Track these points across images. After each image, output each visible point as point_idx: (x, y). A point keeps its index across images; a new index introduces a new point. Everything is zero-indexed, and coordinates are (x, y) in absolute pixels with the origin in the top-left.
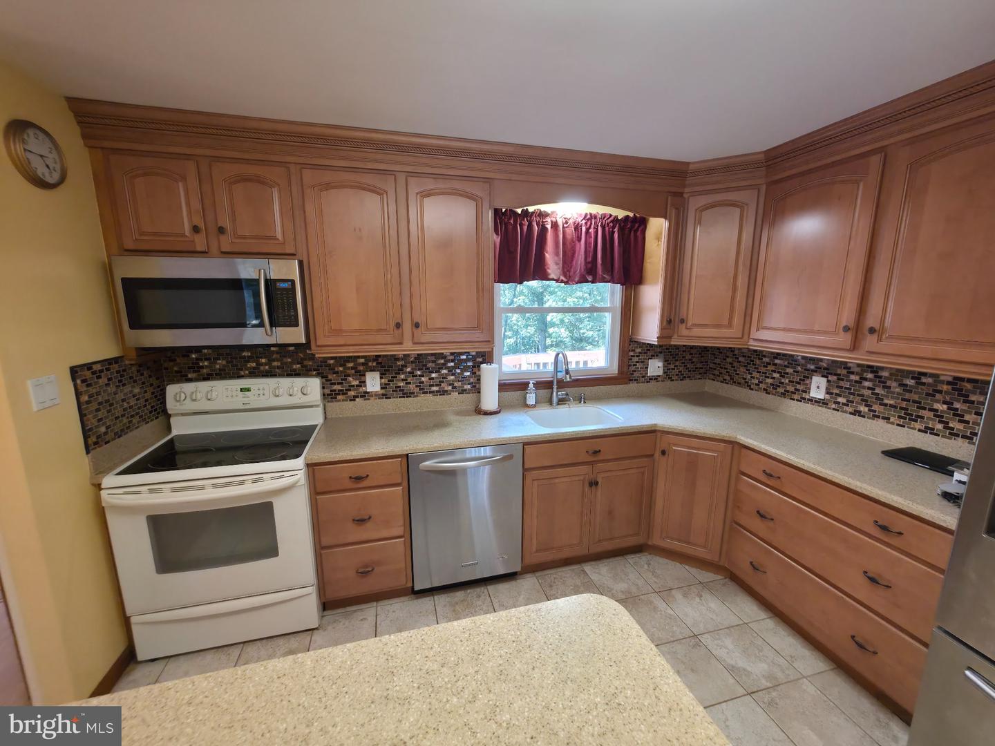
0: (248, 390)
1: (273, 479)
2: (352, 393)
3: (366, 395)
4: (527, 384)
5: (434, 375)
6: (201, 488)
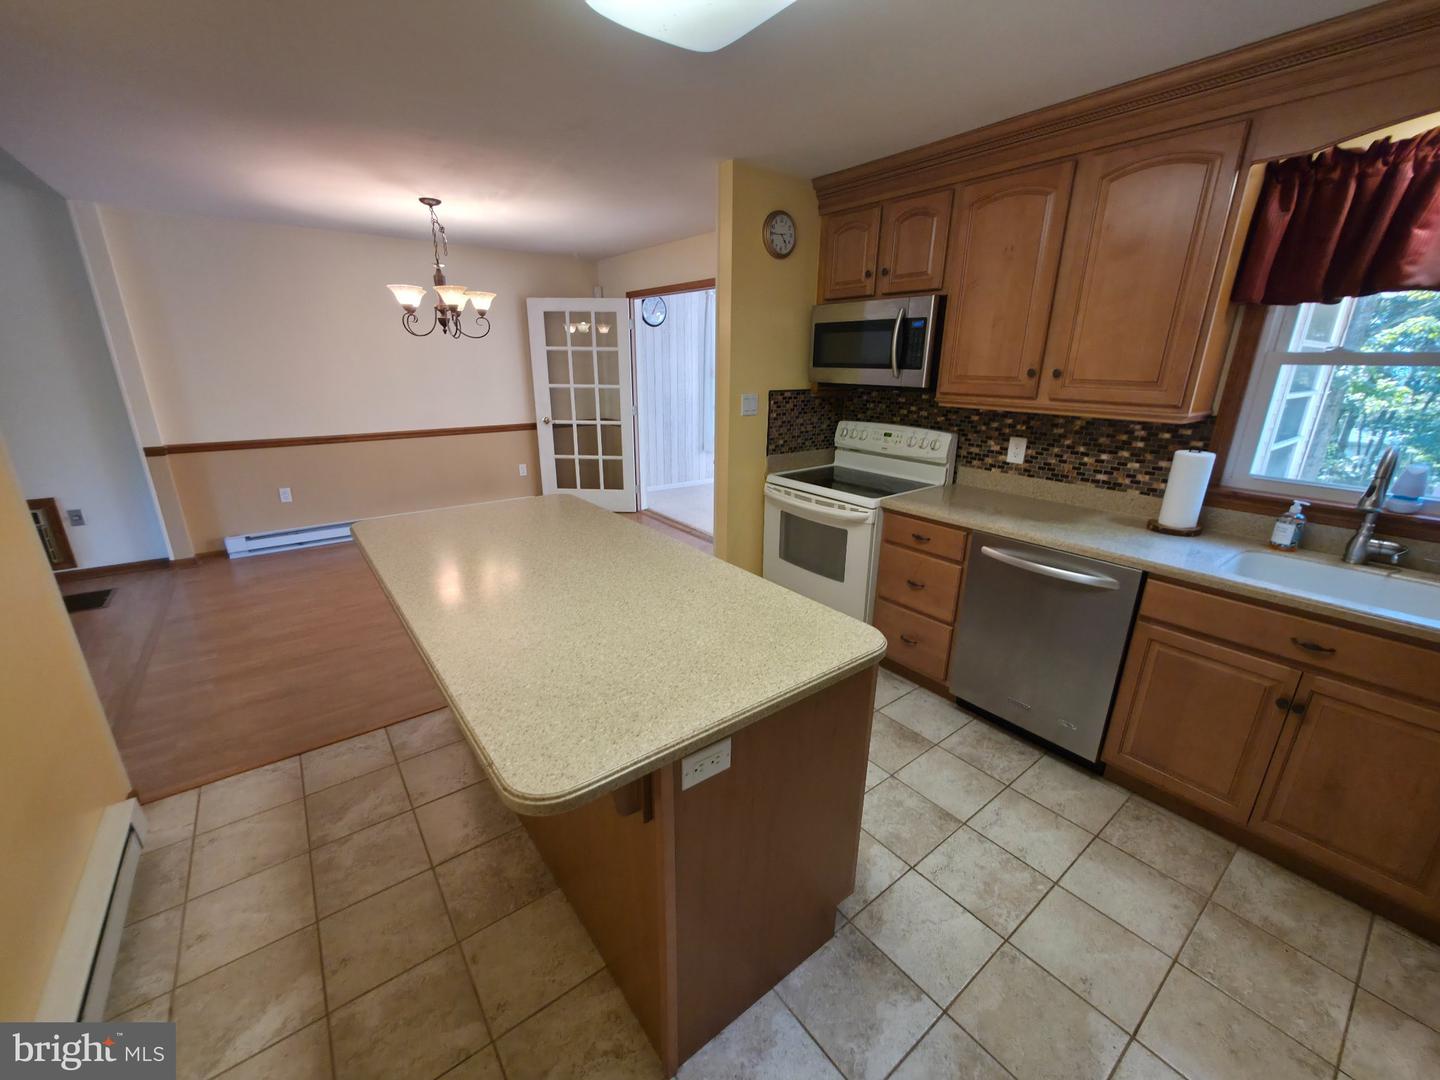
0: (890, 435)
3: (1005, 467)
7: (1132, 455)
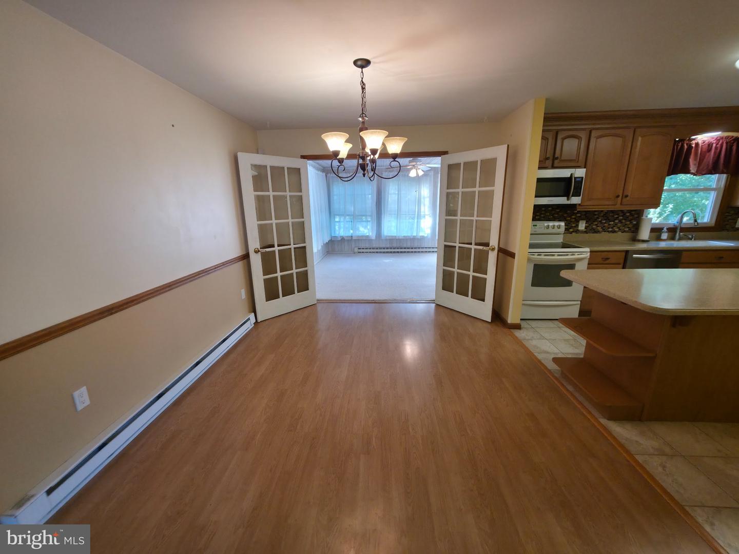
0: (536, 226)
1: (578, 254)
2: (571, 230)
3: (577, 231)
4: (662, 229)
5: (610, 223)
6: (553, 255)
7: (619, 221)
